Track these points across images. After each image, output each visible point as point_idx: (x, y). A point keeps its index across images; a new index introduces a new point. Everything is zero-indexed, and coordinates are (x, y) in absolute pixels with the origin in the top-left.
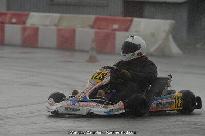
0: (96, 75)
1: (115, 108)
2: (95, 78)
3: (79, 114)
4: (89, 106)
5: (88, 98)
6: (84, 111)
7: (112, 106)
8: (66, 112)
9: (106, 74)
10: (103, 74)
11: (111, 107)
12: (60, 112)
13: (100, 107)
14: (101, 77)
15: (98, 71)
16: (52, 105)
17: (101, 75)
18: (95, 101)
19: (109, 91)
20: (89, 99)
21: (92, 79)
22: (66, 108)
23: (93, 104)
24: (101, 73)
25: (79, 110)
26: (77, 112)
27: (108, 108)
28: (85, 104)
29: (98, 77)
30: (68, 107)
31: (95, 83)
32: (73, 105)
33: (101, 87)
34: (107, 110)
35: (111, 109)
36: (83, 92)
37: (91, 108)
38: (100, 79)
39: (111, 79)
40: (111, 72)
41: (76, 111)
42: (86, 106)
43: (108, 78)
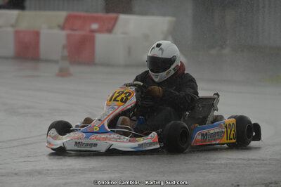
0: (116, 95)
1: (146, 141)
2: (115, 100)
3: (95, 151)
4: (110, 140)
5: (107, 128)
6: (102, 147)
7: (141, 139)
8: (76, 148)
9: (130, 94)
10: (126, 93)
11: (141, 141)
12: (68, 147)
13: (125, 140)
14: (122, 98)
15: (119, 90)
16: (55, 138)
17: (123, 96)
18: (118, 132)
19: (134, 118)
20: (109, 130)
21: (110, 101)
22: (76, 143)
23: (115, 136)
24: (123, 92)
25: (95, 145)
26: (94, 149)
27: (137, 141)
28: (103, 136)
29: (119, 98)
30: (78, 141)
31: (116, 107)
32: (87, 137)
33: (124, 113)
34: (135, 144)
35: (141, 143)
36: (99, 120)
37: (112, 143)
38: (122, 100)
39: (137, 101)
40: (137, 91)
41: (91, 147)
42: (105, 139)
43: (133, 100)
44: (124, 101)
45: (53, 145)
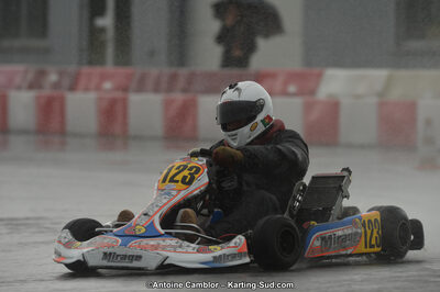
0: (174, 172)
1: (226, 251)
2: (172, 180)
3: (139, 269)
4: (164, 248)
5: (159, 228)
6: (151, 261)
7: (218, 248)
8: (105, 263)
9: (198, 170)
10: (191, 169)
11: (218, 251)
12: (92, 262)
13: (190, 250)
14: (185, 177)
15: (178, 163)
16: (68, 245)
17: (186, 173)
18: (177, 236)
19: (205, 211)
20: (163, 232)
21: (164, 181)
22: (105, 254)
23: (173, 242)
24: (185, 167)
25: (139, 258)
26: (135, 264)
28: (152, 242)
29: (179, 178)
30: (110, 250)
31: (174, 193)
32: (124, 244)
33: (188, 203)
34: (207, 257)
35: (217, 254)
36: (145, 215)
37: (166, 254)
38: (183, 181)
39: (210, 183)
40: (209, 164)
41: (131, 262)
42: (156, 247)
43: (203, 180)
44: (188, 182)
45: (64, 258)
